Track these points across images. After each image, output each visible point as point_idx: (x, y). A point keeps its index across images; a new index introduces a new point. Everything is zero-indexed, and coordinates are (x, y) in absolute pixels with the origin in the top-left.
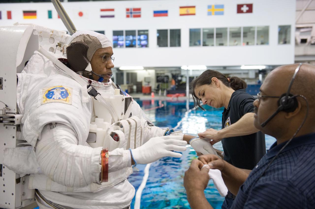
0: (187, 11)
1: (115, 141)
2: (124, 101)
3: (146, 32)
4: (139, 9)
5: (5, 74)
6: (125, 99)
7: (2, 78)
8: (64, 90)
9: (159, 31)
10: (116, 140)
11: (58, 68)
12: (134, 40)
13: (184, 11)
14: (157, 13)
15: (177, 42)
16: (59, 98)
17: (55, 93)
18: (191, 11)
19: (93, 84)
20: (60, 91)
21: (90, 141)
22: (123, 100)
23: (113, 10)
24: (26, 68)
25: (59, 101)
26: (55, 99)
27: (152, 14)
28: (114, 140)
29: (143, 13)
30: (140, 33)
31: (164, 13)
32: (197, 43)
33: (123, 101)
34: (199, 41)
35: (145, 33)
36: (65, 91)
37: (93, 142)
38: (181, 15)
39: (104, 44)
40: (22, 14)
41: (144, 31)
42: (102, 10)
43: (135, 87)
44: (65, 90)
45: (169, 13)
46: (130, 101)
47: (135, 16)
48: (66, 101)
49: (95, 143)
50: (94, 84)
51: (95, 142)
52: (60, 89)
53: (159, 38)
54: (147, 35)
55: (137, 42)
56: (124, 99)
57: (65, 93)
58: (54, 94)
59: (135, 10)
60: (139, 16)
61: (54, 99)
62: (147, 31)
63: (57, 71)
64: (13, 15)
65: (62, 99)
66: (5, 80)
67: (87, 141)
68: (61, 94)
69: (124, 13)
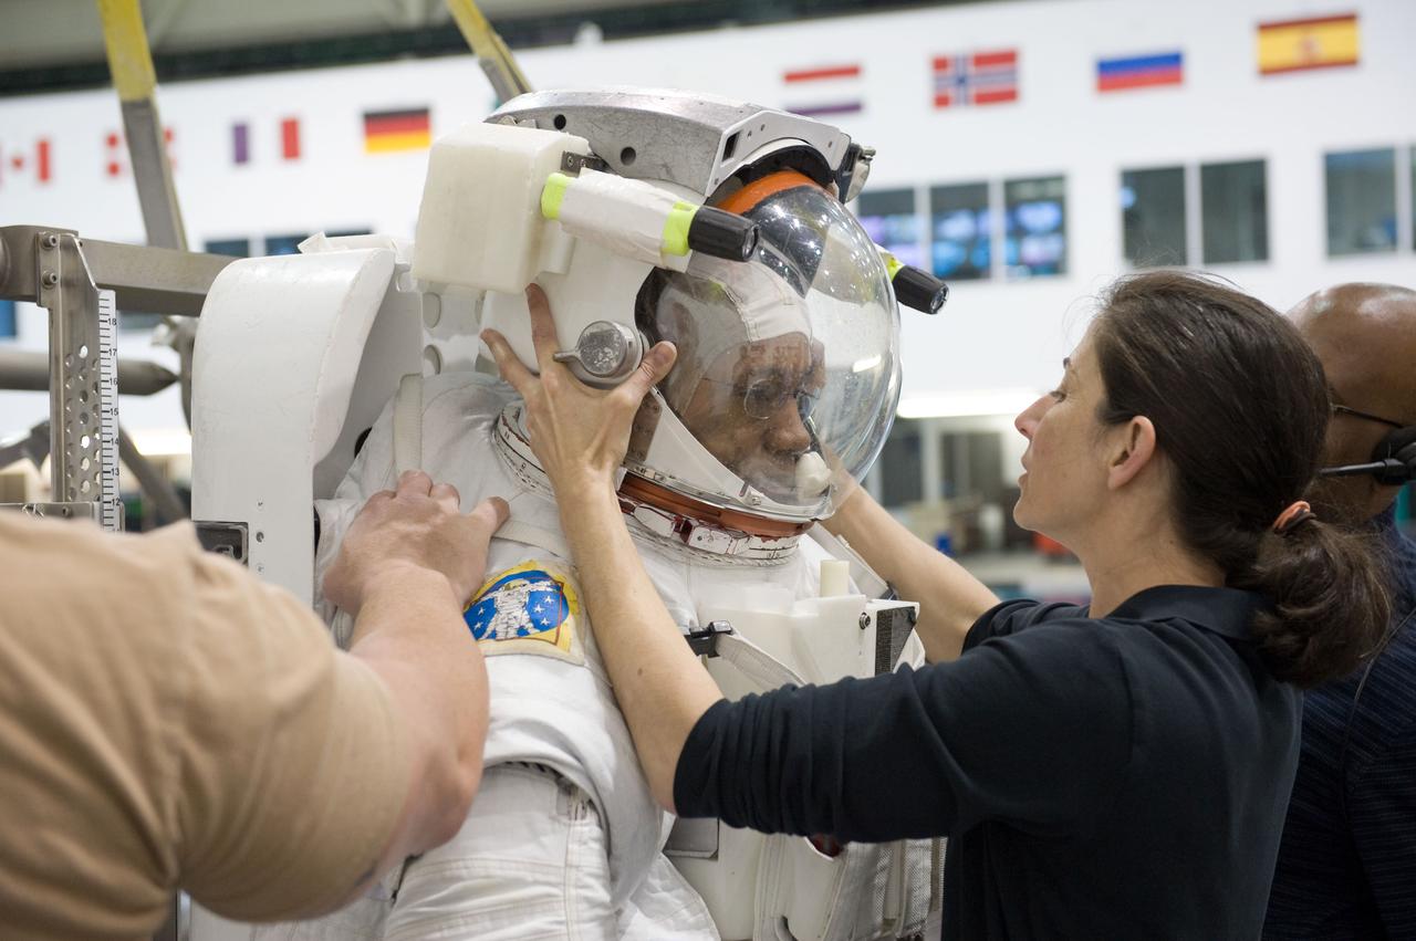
0: (1307, 46)
1: (818, 852)
2: (872, 629)
3: (1052, 189)
4: (1007, 58)
5: (260, 504)
6: (878, 619)
7: (245, 524)
8: (543, 586)
9: (1135, 179)
10: (827, 846)
11: (520, 462)
12: (977, 242)
13: (1286, 47)
14: (1118, 73)
15: (1245, 234)
16: (522, 632)
17: (498, 604)
18: (1329, 42)
19: (700, 538)
20: (525, 590)
21: (687, 853)
22: (864, 624)
23: (851, 71)
24: (355, 468)
25: (523, 643)
26: (501, 635)
27: (1087, 76)
28: (813, 847)
29: (1031, 75)
30: (1020, 193)
31: (1162, 68)
32: (1377, 235)
33: (863, 628)
34: (1390, 226)
35: (1049, 190)
36: (549, 590)
37: (704, 858)
38: (1269, 71)
39: (757, 320)
40: (355, 127)
41: (1040, 181)
42: (793, 77)
43: (992, 519)
44: (549, 583)
45: (1193, 68)
46: (907, 625)
47: (984, 99)
48: (555, 644)
49: (712, 864)
50: (704, 541)
51: (715, 857)
52: (527, 582)
53: (1131, 218)
54: (1060, 202)
55: (1001, 250)
56: (868, 619)
57: (549, 599)
58: (496, 611)
59: (983, 60)
60: (1009, 96)
61: (494, 635)
62: (1059, 179)
63: (512, 476)
64: (309, 138)
65: (534, 632)
66: (260, 536)
67: (671, 852)
68: (529, 607)
69: (922, 83)
